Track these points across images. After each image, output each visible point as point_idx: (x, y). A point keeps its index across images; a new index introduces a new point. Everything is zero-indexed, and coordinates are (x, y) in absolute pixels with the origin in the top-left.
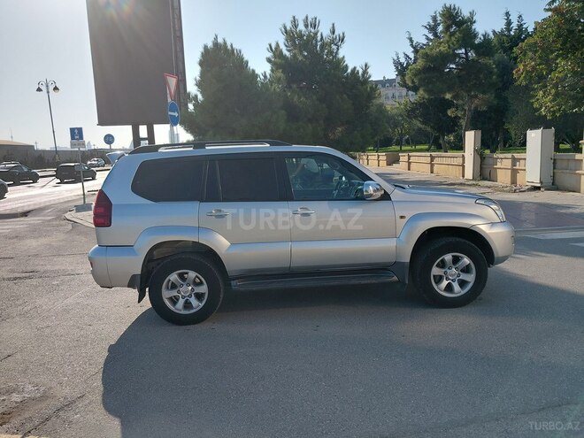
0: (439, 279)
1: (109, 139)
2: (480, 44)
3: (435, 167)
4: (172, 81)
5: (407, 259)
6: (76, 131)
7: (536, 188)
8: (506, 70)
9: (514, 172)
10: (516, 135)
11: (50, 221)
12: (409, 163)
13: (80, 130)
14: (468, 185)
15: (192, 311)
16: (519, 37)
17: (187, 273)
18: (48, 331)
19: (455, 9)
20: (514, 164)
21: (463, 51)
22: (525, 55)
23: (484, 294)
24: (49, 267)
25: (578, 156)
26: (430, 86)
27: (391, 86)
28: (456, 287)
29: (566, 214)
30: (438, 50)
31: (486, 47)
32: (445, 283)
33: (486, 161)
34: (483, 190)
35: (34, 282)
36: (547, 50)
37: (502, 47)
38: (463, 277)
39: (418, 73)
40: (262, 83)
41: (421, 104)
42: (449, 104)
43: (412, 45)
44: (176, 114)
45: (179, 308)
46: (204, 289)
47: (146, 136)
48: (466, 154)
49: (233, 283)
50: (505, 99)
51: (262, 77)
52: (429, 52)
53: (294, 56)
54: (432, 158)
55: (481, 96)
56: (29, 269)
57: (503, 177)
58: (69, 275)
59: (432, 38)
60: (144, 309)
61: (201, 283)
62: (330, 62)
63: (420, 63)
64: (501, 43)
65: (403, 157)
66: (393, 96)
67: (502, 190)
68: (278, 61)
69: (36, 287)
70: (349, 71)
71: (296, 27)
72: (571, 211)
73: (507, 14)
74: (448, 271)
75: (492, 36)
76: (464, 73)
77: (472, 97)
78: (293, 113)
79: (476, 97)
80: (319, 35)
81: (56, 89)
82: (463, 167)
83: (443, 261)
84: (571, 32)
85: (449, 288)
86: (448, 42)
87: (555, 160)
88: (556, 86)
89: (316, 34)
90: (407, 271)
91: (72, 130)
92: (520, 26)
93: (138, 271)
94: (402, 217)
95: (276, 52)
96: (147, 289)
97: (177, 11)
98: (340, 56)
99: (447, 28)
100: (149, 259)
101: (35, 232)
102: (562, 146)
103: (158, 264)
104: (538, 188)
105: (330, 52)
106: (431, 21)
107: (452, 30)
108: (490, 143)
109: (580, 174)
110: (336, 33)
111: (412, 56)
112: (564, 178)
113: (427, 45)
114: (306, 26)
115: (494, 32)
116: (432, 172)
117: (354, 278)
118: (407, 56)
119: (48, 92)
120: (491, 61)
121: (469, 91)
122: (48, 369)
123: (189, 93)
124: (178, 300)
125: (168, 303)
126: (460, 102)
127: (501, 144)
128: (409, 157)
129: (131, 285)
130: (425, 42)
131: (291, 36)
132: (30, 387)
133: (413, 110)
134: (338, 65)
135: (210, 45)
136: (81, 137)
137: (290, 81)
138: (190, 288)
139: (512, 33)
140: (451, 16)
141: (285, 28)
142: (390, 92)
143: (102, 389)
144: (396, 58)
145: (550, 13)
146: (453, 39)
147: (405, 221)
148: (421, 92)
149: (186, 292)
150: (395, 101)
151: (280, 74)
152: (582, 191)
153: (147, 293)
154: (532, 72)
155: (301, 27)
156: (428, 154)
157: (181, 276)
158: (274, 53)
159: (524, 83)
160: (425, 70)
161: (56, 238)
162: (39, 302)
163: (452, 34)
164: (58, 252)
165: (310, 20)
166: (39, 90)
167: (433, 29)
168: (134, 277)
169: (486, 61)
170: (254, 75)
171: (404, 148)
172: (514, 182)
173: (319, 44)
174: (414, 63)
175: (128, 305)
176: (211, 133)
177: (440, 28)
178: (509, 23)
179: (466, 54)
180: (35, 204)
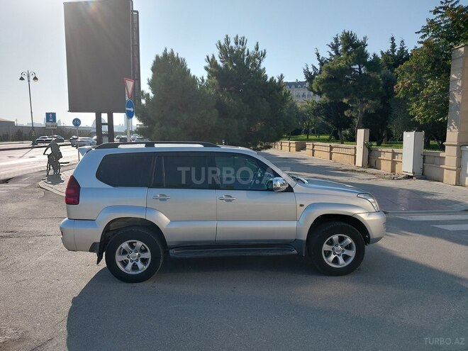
0: (328, 254)
1: (77, 122)
2: (370, 62)
3: (334, 155)
4: (130, 84)
5: (304, 238)
6: (51, 115)
7: (409, 177)
8: (390, 82)
9: (394, 163)
10: (396, 133)
11: (26, 187)
12: (313, 151)
13: (54, 115)
14: (358, 172)
15: (138, 272)
16: (401, 57)
17: (135, 243)
18: (24, 283)
19: (351, 34)
20: (393, 157)
21: (357, 66)
22: (403, 75)
23: (362, 265)
24: (25, 229)
25: (442, 154)
26: (331, 93)
27: (302, 87)
28: (341, 260)
29: (430, 200)
30: (338, 65)
31: (374, 65)
32: (333, 257)
33: (372, 153)
34: (369, 177)
35: (14, 240)
36: (420, 72)
37: (388, 65)
38: (347, 252)
39: (322, 82)
40: (200, 85)
41: (324, 105)
42: (346, 107)
43: (318, 59)
44: (132, 110)
45: (128, 269)
46: (148, 255)
47: (107, 122)
48: (357, 147)
49: (171, 251)
50: (389, 105)
51: (200, 81)
52: (331, 67)
53: (226, 66)
54: (331, 148)
55: (370, 101)
56: (10, 229)
57: (385, 167)
58: (41, 236)
59: (334, 54)
60: (101, 268)
61: (145, 251)
62: (254, 72)
63: (324, 75)
64: (387, 61)
65: (309, 146)
66: (304, 95)
67: (383, 177)
68: (214, 70)
69: (15, 245)
70: (268, 80)
71: (228, 43)
72: (434, 197)
73: (393, 39)
74: (335, 248)
75: (380, 56)
76: (357, 83)
77: (363, 102)
78: (223, 111)
79: (367, 102)
80: (246, 50)
81: (35, 79)
82: (355, 156)
83: (331, 240)
84: (437, 60)
85: (336, 261)
86: (346, 59)
87: (424, 156)
88: (426, 100)
89: (243, 50)
90: (304, 246)
91: (48, 115)
92: (402, 49)
93: (98, 240)
94: (301, 205)
95: (212, 62)
96: (104, 253)
97: (136, 26)
98: (262, 68)
99: (345, 49)
100: (107, 230)
101: (14, 197)
102: (432, 142)
103: (114, 234)
104: (411, 177)
105: (254, 65)
106: (334, 42)
107: (349, 50)
108: (377, 138)
109: (444, 168)
110: (260, 50)
111: (318, 67)
112: (431, 170)
113: (330, 60)
114: (236, 43)
115: (382, 53)
116: (331, 159)
117: (264, 250)
118: (314, 67)
119: (29, 81)
120: (378, 76)
121: (361, 97)
122: (25, 316)
123: (143, 92)
124: (127, 263)
125: (120, 265)
126: (355, 105)
127: (386, 138)
128: (314, 146)
129: (91, 250)
130: (329, 57)
131: (225, 50)
132: (10, 331)
133: (318, 109)
134: (260, 74)
135: (161, 55)
136: (55, 120)
137: (222, 85)
138: (137, 254)
139: (396, 54)
140: (348, 40)
141: (220, 44)
142: (301, 92)
143: (67, 334)
144: (306, 68)
145: (422, 45)
146: (350, 57)
147: (303, 208)
148: (324, 96)
149: (134, 257)
150: (304, 101)
151: (214, 80)
152: (444, 181)
153: (104, 257)
154: (409, 88)
155: (232, 44)
156: (328, 144)
157: (131, 245)
158: (210, 63)
159: (402, 96)
160: (328, 80)
161: (31, 203)
162: (17, 259)
163: (349, 54)
164: (33, 215)
165: (239, 38)
166: (22, 79)
167: (335, 47)
168: (94, 244)
169: (374, 75)
170: (194, 79)
171: (310, 137)
172: (393, 170)
173: (246, 57)
174: (320, 73)
175: (89, 265)
176: (158, 124)
177: (340, 48)
178: (393, 46)
179: (360, 69)
180: (14, 173)
